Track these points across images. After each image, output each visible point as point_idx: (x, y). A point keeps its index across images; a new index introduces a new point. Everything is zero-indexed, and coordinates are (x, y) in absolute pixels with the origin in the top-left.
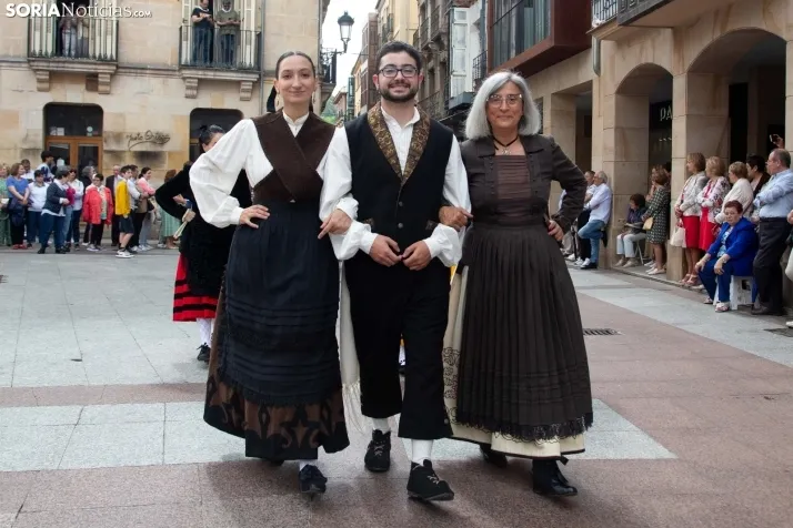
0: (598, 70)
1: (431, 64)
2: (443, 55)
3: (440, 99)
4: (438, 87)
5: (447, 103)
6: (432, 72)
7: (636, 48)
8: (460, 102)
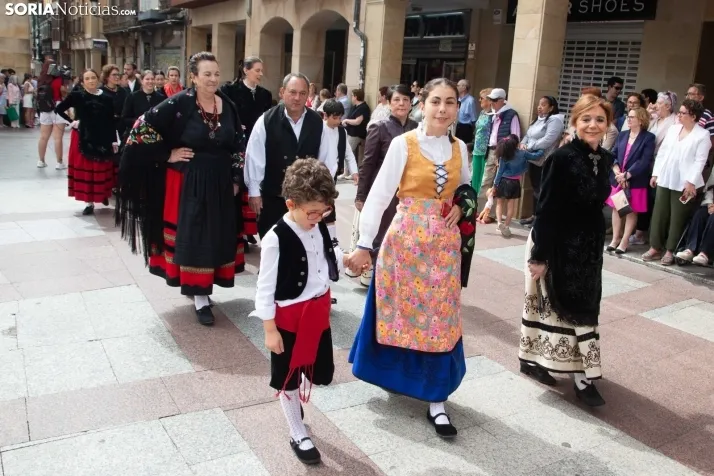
0: (250, 13)
7: (273, 6)
8: (148, 17)
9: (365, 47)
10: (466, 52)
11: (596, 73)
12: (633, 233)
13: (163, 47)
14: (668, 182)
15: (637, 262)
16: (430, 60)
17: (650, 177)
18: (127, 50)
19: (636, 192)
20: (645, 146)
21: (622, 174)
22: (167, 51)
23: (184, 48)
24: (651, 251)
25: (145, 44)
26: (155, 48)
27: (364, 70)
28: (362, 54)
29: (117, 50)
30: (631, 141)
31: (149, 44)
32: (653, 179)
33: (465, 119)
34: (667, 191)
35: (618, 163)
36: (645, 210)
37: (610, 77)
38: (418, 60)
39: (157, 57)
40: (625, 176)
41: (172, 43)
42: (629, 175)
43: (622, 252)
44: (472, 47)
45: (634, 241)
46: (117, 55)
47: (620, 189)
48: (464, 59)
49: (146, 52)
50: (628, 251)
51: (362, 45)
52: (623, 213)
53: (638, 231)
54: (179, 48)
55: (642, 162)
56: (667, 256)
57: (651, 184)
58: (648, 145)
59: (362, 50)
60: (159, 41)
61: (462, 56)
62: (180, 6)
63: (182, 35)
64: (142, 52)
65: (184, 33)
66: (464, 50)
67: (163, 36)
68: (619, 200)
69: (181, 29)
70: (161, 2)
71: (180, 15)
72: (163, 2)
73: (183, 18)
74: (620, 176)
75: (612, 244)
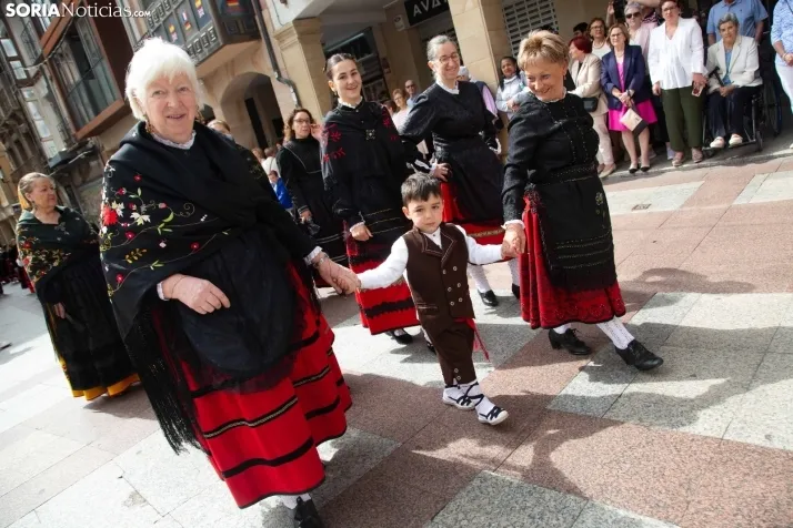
1: (14, 136)
2: (24, 127)
4: (29, 153)
5: (46, 163)
6: (18, 142)
8: (59, 159)
9: (295, 91)
10: (380, 68)
13: (84, 182)
14: (675, 82)
17: (651, 87)
19: (643, 105)
20: (636, 59)
21: (626, 93)
22: (90, 184)
24: (676, 156)
25: (65, 188)
26: (77, 187)
28: (295, 100)
30: (620, 60)
31: (69, 186)
35: (615, 86)
36: (656, 120)
39: (83, 194)
40: (629, 94)
41: (93, 174)
42: (632, 92)
43: (648, 169)
48: (382, 75)
49: (69, 195)
51: (292, 90)
55: (638, 77)
56: (695, 153)
59: (294, 95)
60: (78, 179)
61: (377, 73)
62: (86, 137)
63: (99, 164)
64: (66, 195)
65: (100, 160)
66: (377, 67)
67: (80, 173)
68: (630, 119)
69: (97, 158)
70: (66, 141)
71: (90, 145)
72: (68, 141)
73: (94, 146)
74: (622, 96)
75: (632, 166)
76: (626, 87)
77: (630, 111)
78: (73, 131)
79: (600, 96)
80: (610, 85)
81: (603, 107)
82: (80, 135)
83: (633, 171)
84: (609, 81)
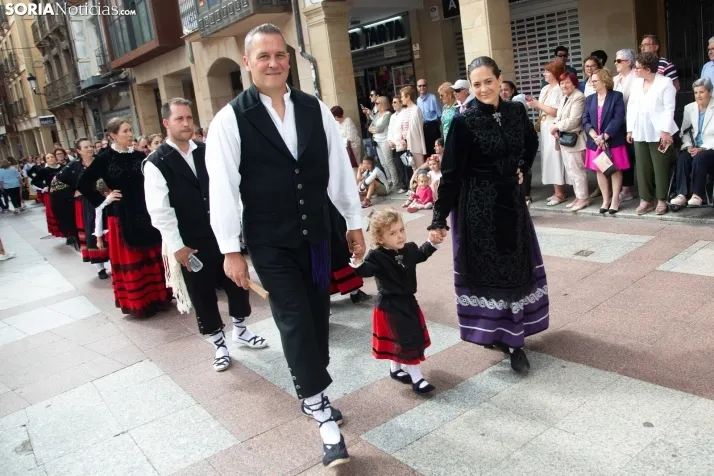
0: (193, 60)
1: (55, 51)
2: (64, 44)
3: (69, 81)
4: (65, 70)
5: (78, 84)
6: (57, 57)
7: (214, 48)
8: (91, 84)
9: (316, 68)
10: (412, 54)
11: (540, 47)
12: (621, 190)
13: (112, 110)
14: (643, 136)
15: (632, 217)
16: (378, 68)
17: (626, 134)
18: (76, 121)
19: (616, 151)
20: (615, 105)
21: (600, 137)
23: (133, 107)
24: (643, 204)
25: (93, 111)
26: (104, 113)
27: (320, 91)
28: (314, 76)
29: (66, 124)
30: (601, 103)
31: (97, 110)
32: (628, 136)
33: (431, 117)
34: (644, 144)
35: (593, 127)
36: (628, 166)
37: (555, 47)
38: (365, 70)
40: (603, 138)
41: (121, 104)
42: (606, 136)
43: (615, 212)
44: (416, 48)
45: (623, 198)
46: (67, 127)
47: (601, 151)
48: (411, 60)
49: (95, 119)
50: (620, 208)
51: (312, 67)
52: (608, 174)
53: (624, 188)
54: (128, 108)
55: (616, 121)
56: (660, 205)
57: (628, 140)
58: (617, 104)
59: (313, 71)
60: (106, 106)
61: (407, 58)
62: (120, 67)
63: (128, 95)
64: (92, 119)
65: (130, 93)
66: (408, 52)
67: (110, 99)
68: (603, 162)
69: (127, 90)
70: (101, 67)
71: (123, 76)
72: (103, 67)
73: (126, 78)
74: (598, 139)
75: (604, 206)
76: (602, 131)
77: (603, 154)
78: (108, 59)
79: (580, 132)
80: (588, 126)
81: (582, 145)
82: (114, 65)
83: (603, 211)
84: (589, 121)
